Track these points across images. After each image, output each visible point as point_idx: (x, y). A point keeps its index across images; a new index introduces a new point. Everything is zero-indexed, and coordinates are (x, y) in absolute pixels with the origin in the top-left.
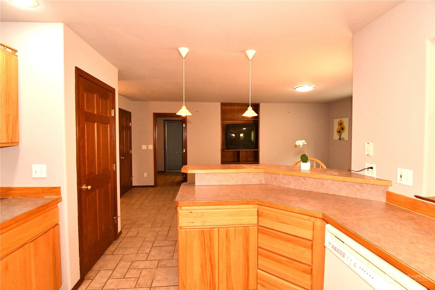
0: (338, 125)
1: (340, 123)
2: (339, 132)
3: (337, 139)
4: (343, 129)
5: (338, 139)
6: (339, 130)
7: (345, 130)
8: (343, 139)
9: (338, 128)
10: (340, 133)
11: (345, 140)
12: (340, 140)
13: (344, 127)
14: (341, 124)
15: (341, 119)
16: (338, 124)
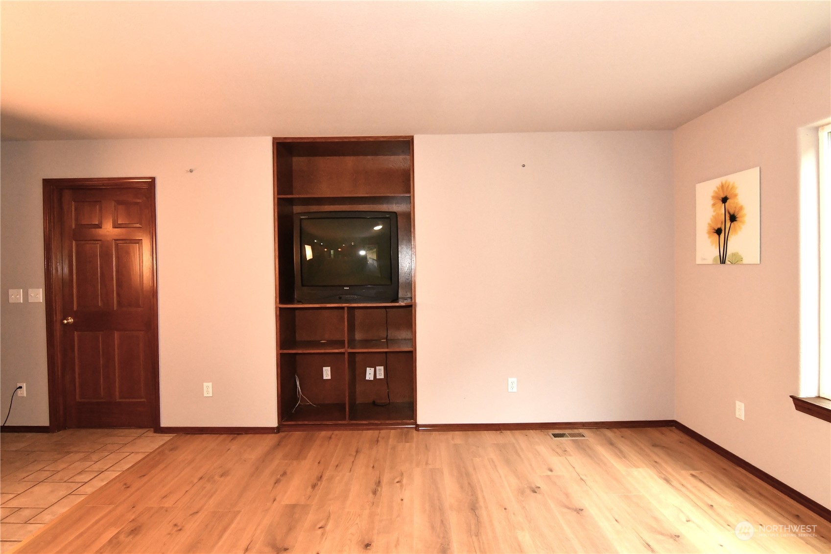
0: (714, 205)
1: (723, 196)
2: (718, 232)
3: (710, 261)
4: (733, 218)
5: (715, 259)
6: (719, 226)
7: (743, 222)
8: (737, 260)
9: (715, 218)
10: (722, 235)
11: (745, 261)
12: (723, 261)
13: (741, 208)
14: (725, 200)
15: (723, 179)
16: (712, 202)
